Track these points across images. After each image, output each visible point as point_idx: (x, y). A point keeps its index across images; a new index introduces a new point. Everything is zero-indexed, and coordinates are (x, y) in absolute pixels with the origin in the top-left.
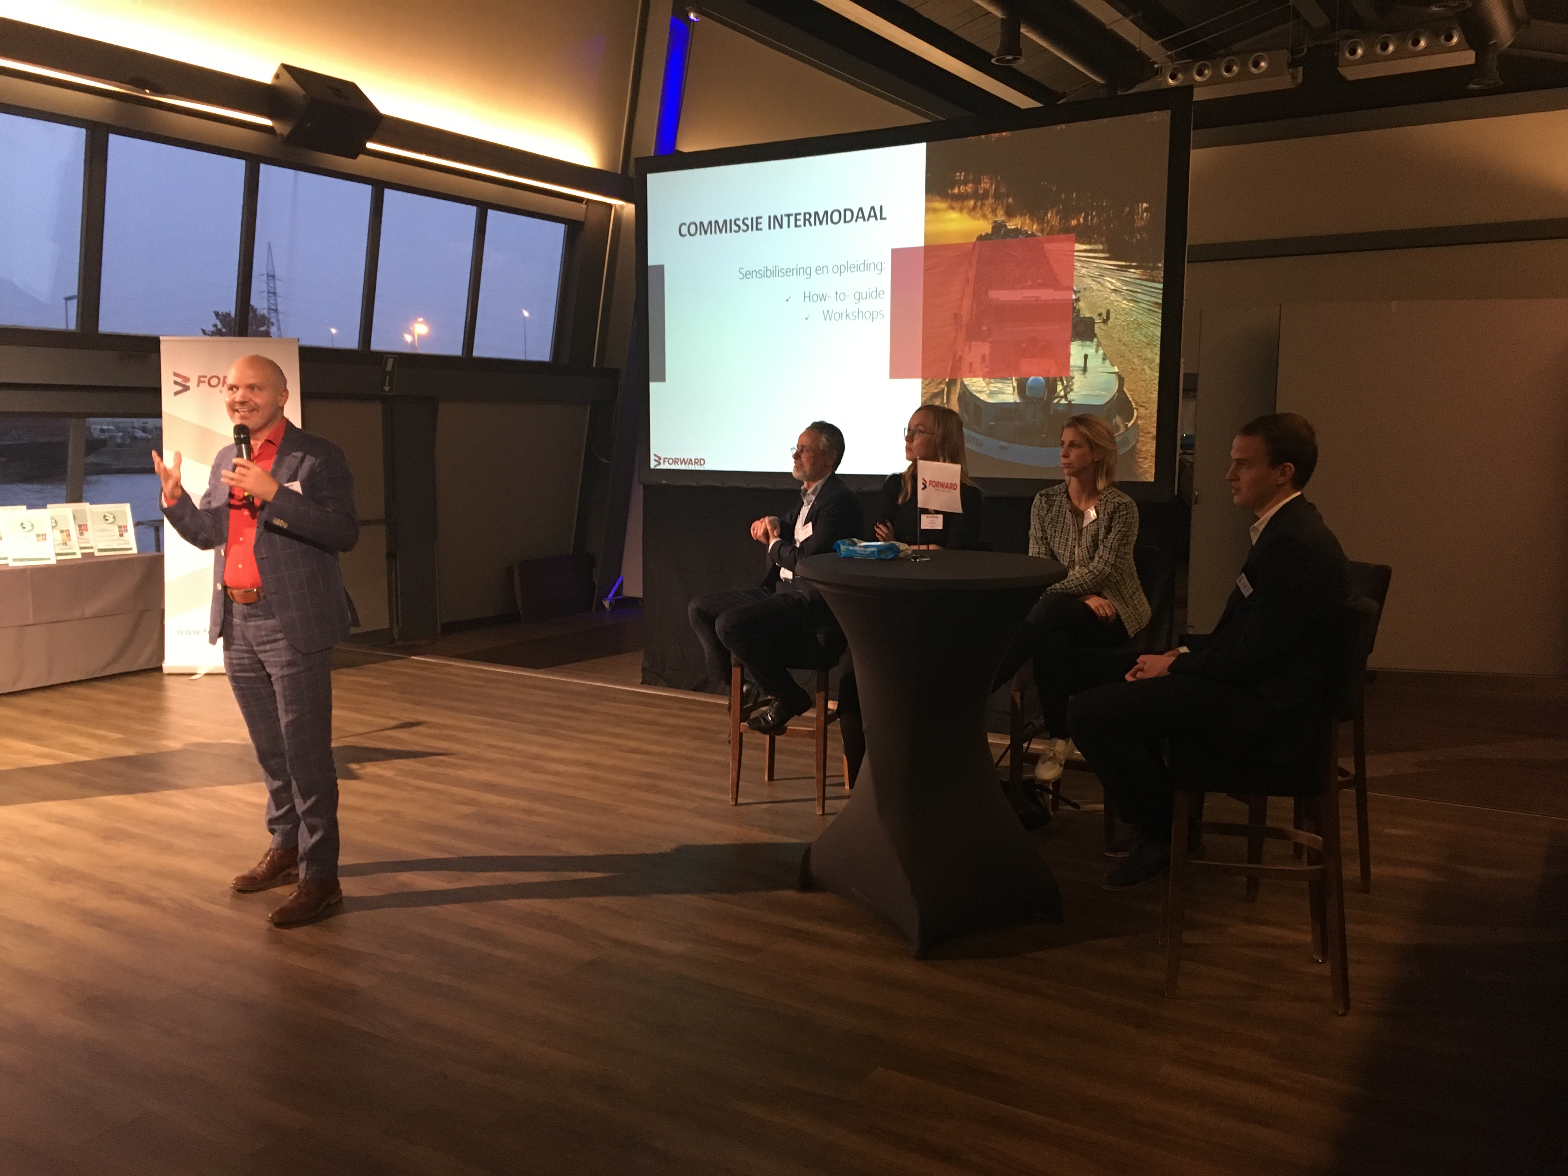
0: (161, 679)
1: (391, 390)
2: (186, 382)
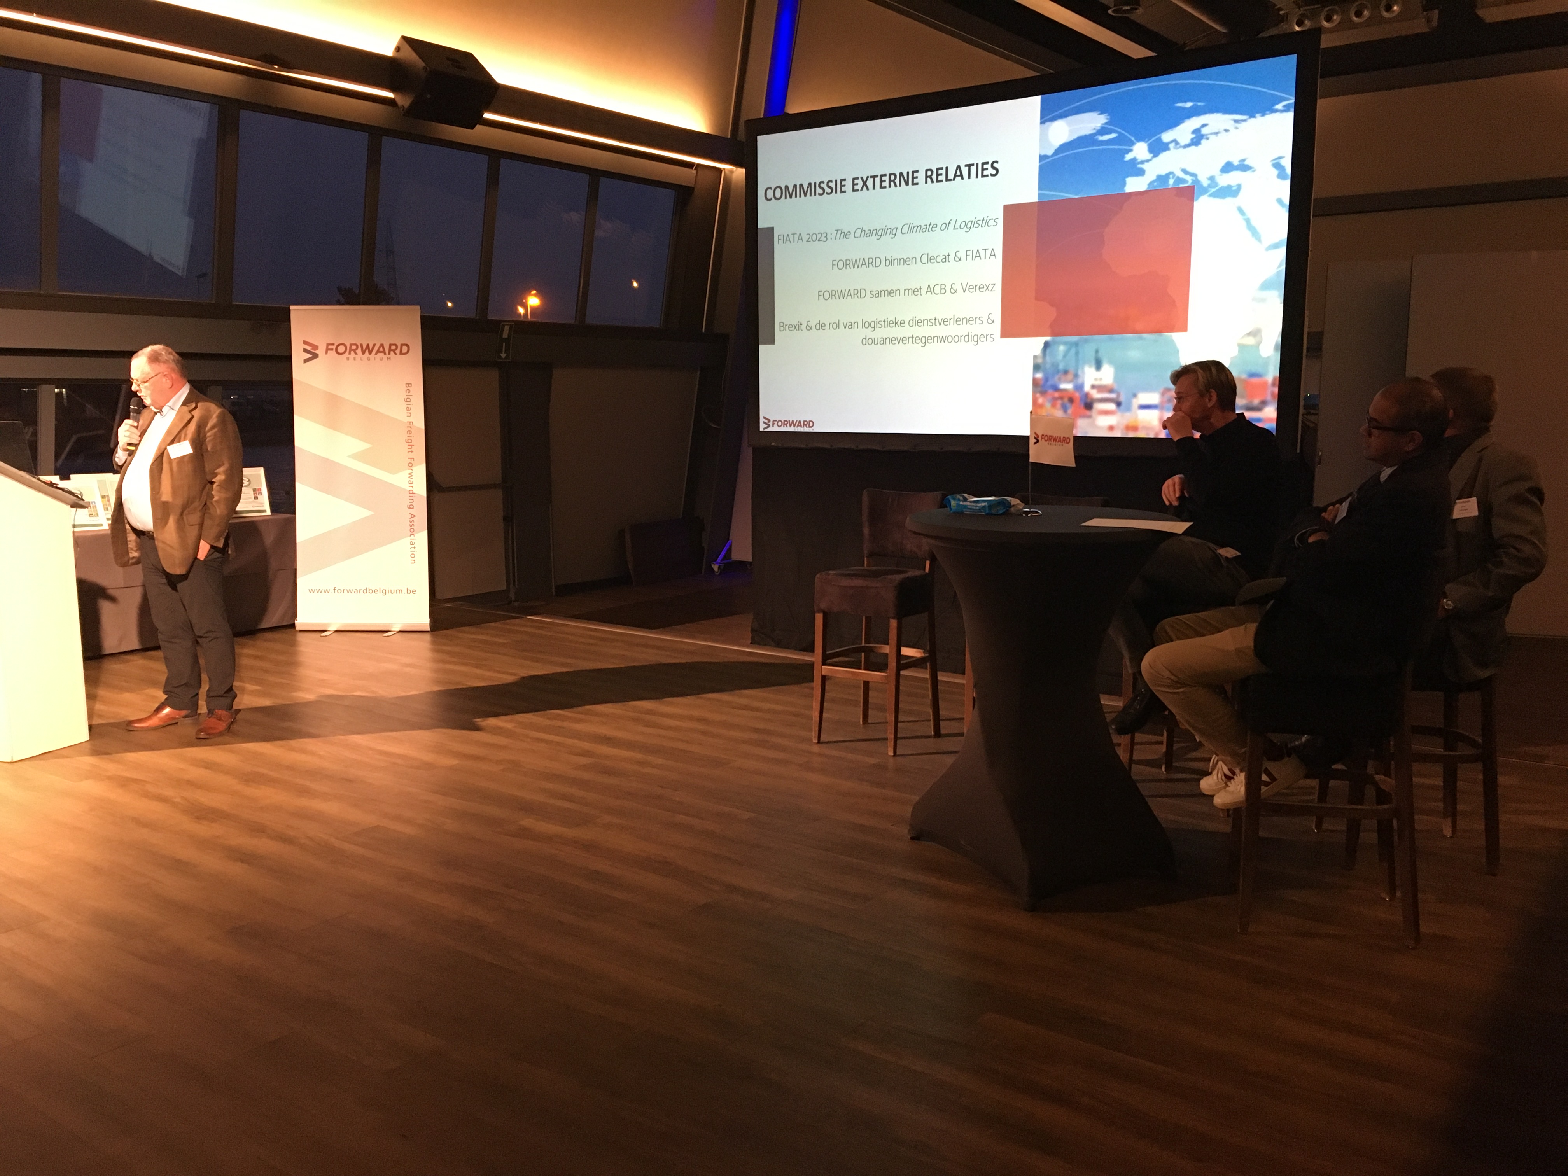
0: (295, 635)
1: (506, 358)
2: (315, 350)
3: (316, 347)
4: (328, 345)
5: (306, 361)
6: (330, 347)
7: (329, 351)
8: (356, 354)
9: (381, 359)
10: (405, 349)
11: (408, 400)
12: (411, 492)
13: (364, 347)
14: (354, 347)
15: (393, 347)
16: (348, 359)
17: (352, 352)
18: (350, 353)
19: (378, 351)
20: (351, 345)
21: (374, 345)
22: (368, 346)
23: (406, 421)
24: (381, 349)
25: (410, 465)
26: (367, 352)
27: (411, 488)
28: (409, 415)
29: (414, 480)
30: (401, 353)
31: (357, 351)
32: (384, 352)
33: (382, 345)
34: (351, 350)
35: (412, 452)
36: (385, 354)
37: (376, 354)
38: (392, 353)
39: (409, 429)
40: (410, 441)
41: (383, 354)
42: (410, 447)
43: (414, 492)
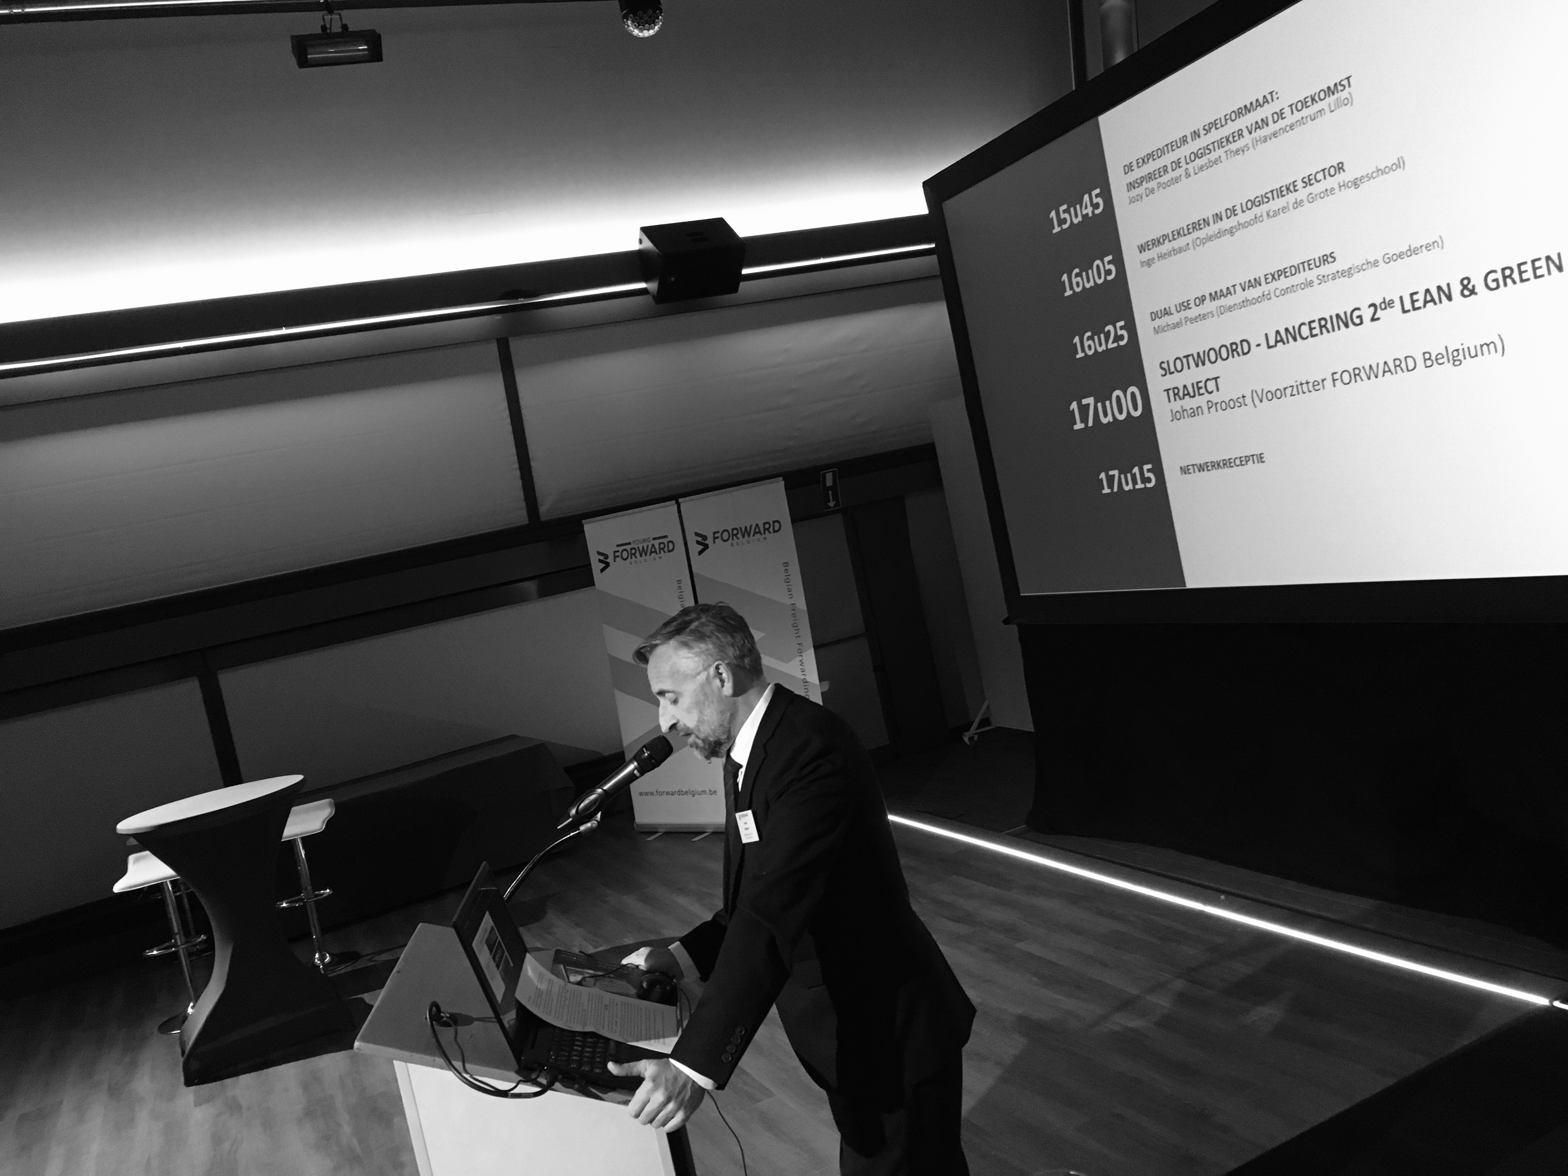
2: (705, 541)
3: (705, 538)
4: (715, 533)
5: (700, 553)
6: (717, 535)
7: (716, 540)
8: (738, 538)
9: (759, 540)
10: (777, 525)
11: (787, 581)
12: (804, 681)
13: (743, 529)
14: (735, 532)
15: (767, 526)
16: (732, 545)
17: (735, 537)
18: (733, 539)
19: (755, 533)
20: (733, 529)
21: (751, 526)
22: (746, 527)
23: (789, 604)
24: (757, 530)
25: (800, 651)
26: (746, 535)
27: (803, 677)
28: (791, 596)
29: (806, 667)
30: (775, 532)
31: (739, 536)
32: (760, 532)
33: (757, 525)
34: (733, 535)
35: (799, 636)
36: (761, 534)
37: (754, 536)
38: (766, 531)
39: (793, 612)
40: (795, 625)
41: (759, 534)
42: (797, 632)
43: (808, 680)
